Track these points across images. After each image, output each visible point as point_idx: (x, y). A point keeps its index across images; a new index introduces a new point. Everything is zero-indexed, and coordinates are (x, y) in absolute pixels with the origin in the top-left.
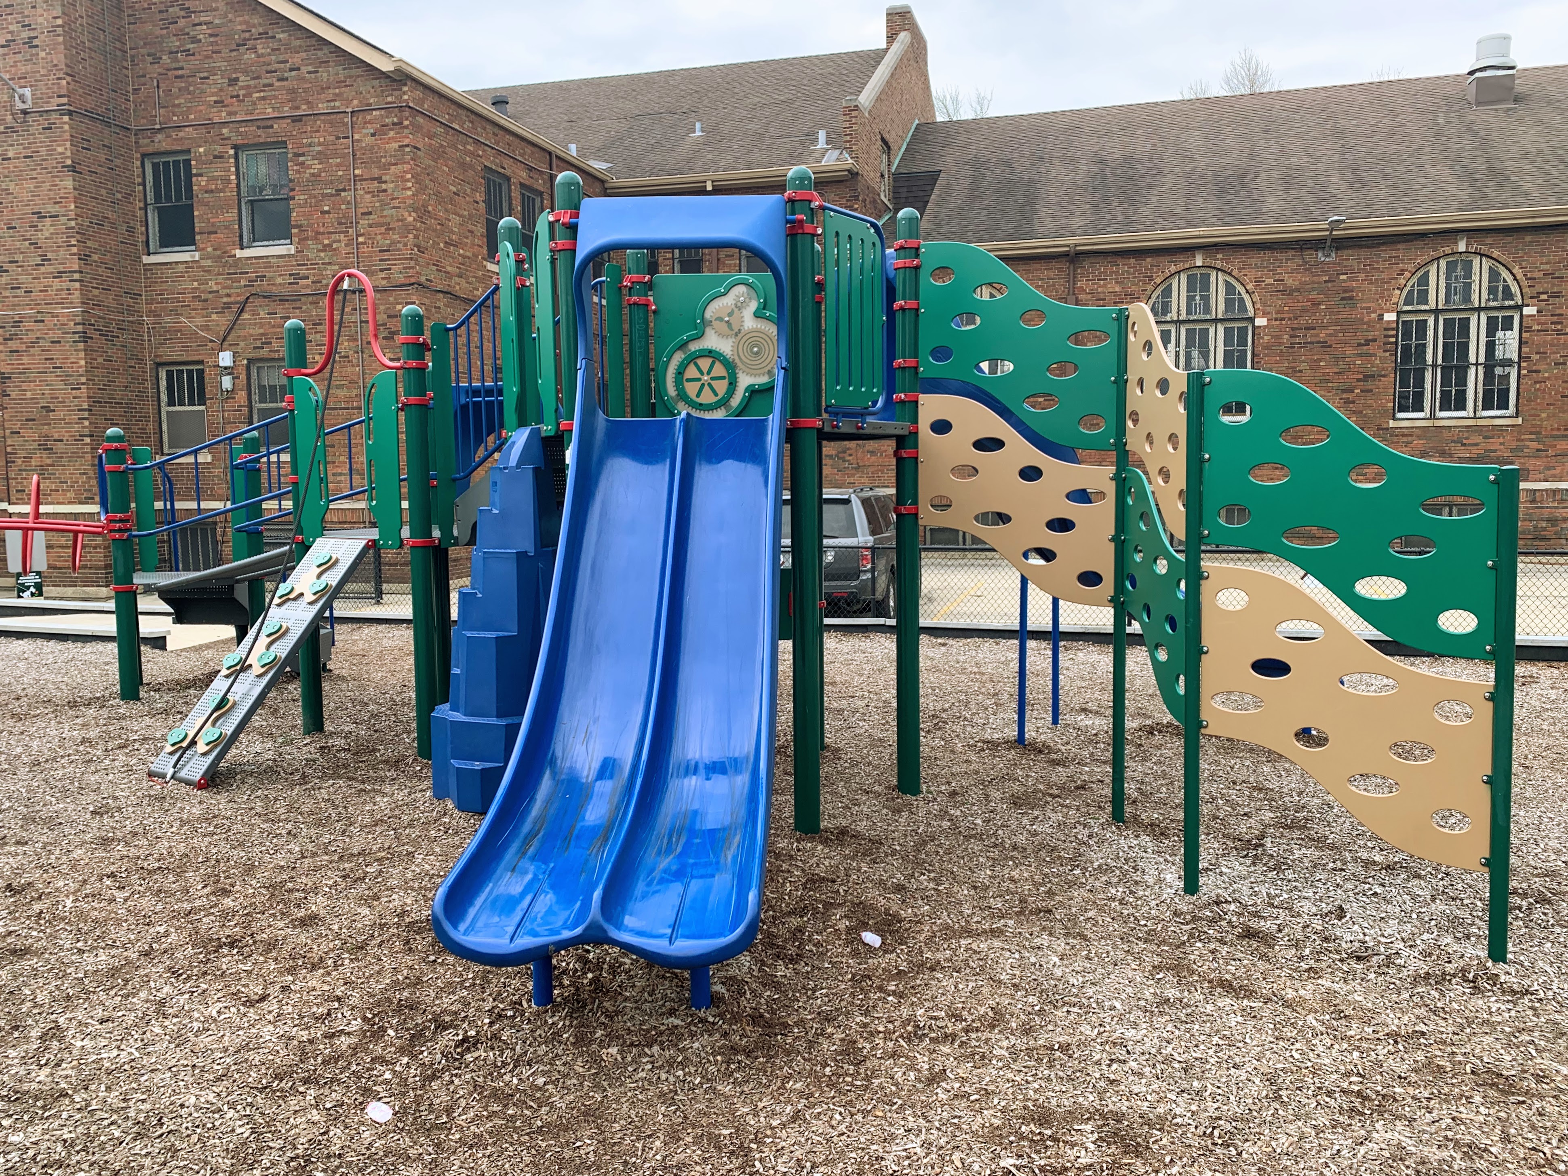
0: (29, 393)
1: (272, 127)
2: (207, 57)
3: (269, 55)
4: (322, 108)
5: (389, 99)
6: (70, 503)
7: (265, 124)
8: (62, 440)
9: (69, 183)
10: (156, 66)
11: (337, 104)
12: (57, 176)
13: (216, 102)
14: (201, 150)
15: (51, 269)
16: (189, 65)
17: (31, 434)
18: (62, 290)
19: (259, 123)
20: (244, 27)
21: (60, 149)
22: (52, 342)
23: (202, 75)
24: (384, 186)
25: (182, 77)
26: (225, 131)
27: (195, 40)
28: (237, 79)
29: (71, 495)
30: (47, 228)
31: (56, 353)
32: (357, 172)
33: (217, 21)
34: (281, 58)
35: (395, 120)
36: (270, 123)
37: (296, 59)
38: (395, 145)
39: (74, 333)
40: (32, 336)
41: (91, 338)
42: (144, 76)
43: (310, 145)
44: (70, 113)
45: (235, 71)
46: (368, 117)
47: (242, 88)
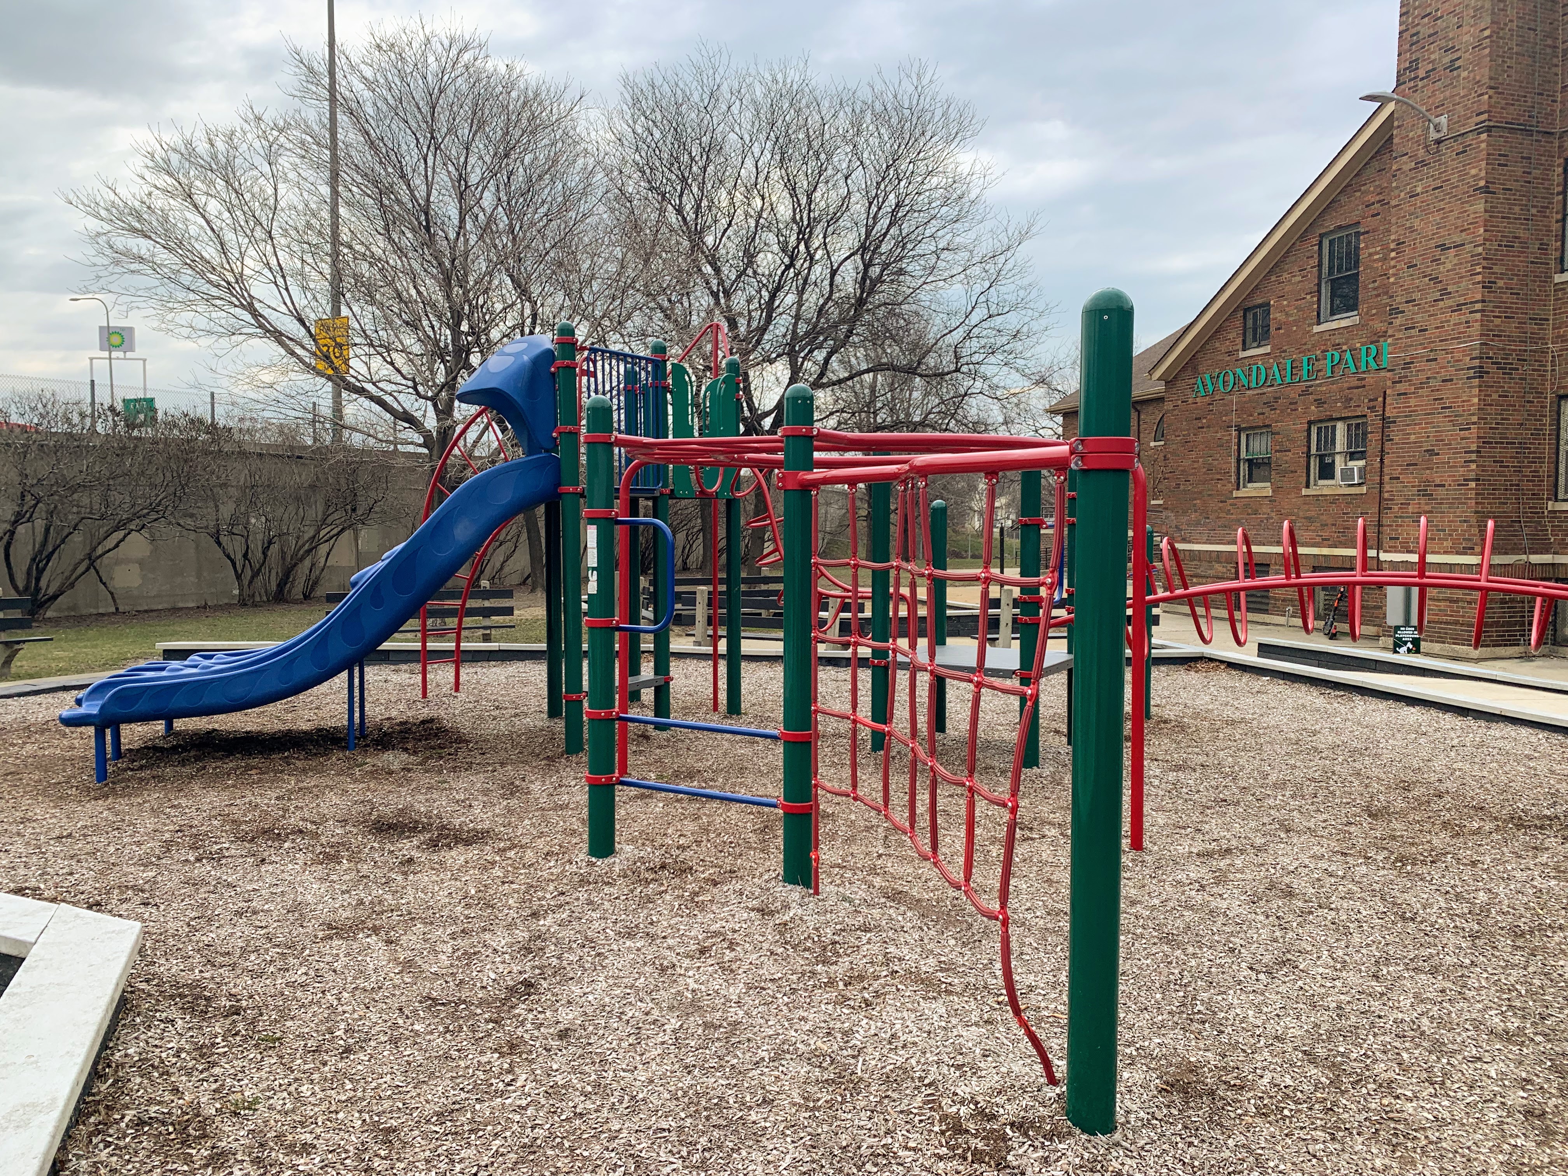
0: (1413, 436)
6: (1446, 553)
8: (1444, 486)
9: (1480, 206)
12: (1467, 202)
15: (1449, 303)
17: (1411, 479)
18: (1460, 324)
21: (1473, 172)
22: (1443, 381)
29: (1448, 544)
30: (1450, 259)
31: (1446, 393)
39: (1468, 369)
40: (1422, 377)
41: (1488, 373)
44: (1489, 129)
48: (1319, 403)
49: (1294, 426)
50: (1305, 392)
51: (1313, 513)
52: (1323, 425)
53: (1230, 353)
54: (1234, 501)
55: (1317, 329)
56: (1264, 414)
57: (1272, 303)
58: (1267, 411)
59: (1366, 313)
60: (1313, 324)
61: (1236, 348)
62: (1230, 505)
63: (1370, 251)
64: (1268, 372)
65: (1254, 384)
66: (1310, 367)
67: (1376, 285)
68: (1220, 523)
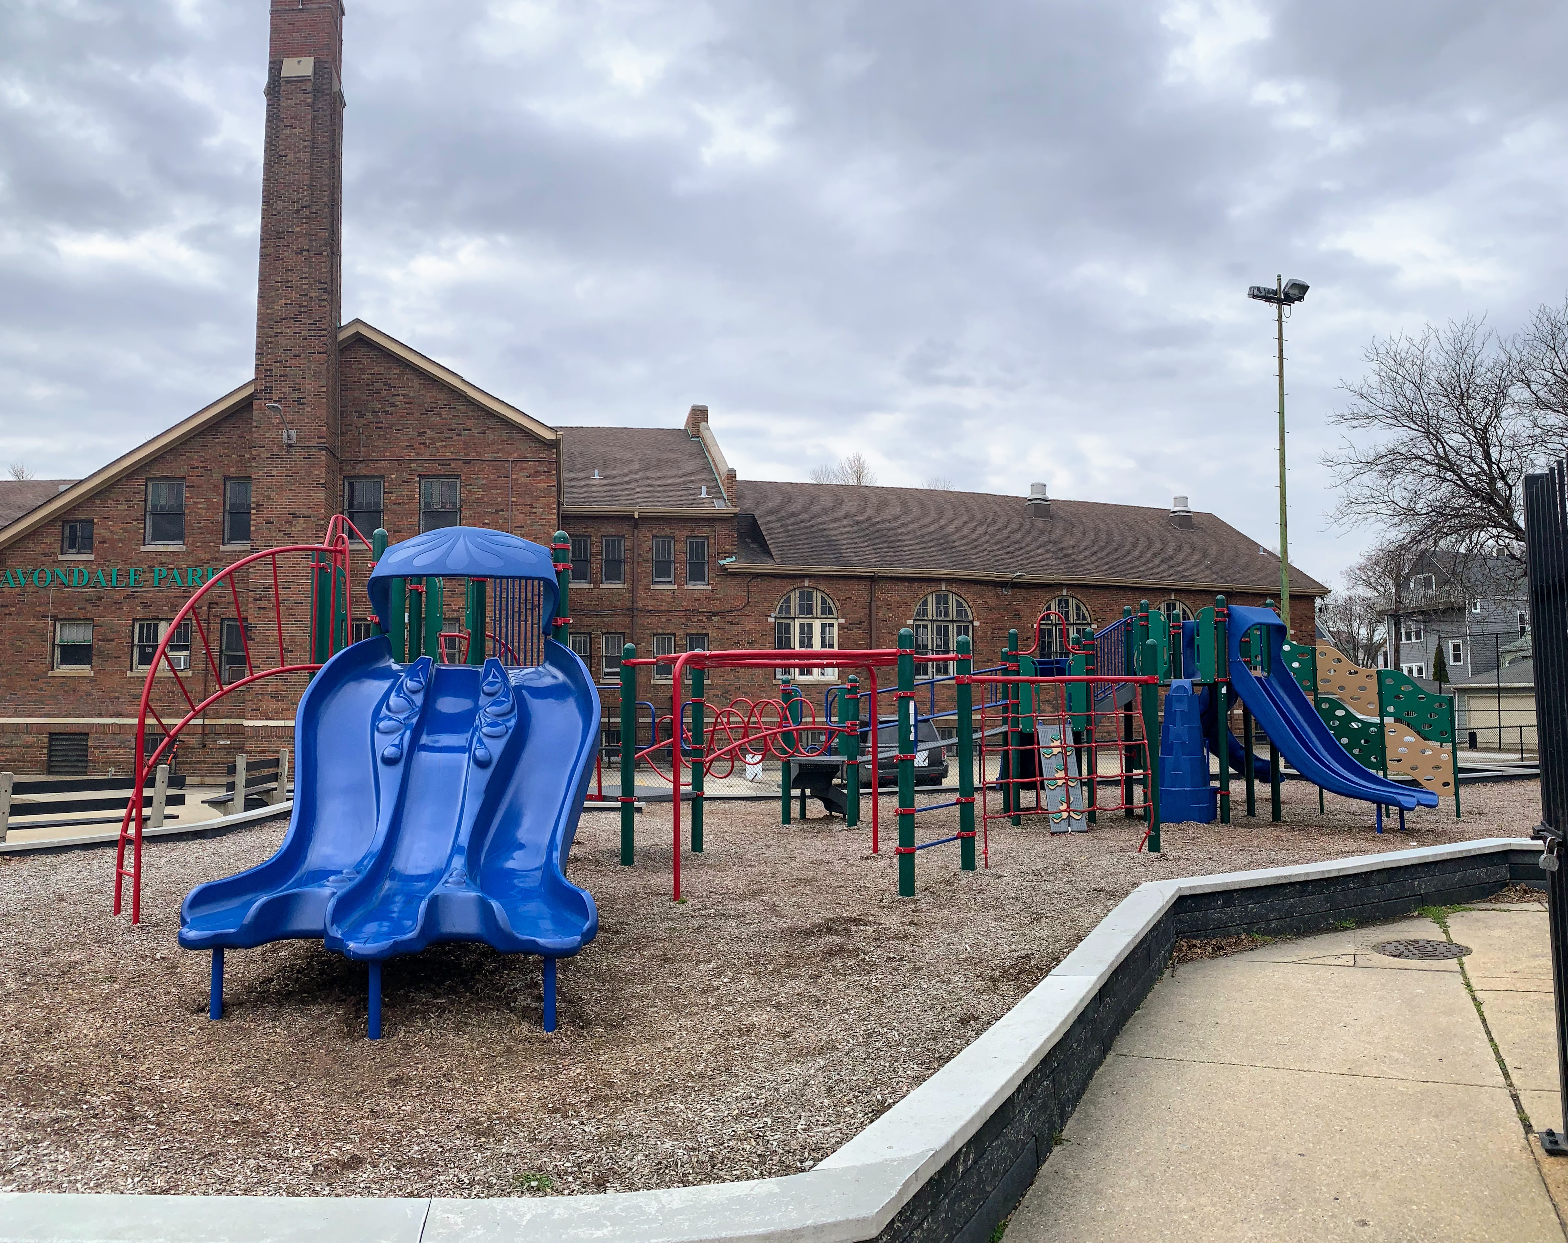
1: (450, 465)
2: (401, 417)
3: (451, 419)
4: (487, 456)
5: (541, 455)
7: (445, 463)
10: (361, 419)
11: (499, 455)
13: (407, 446)
14: (393, 476)
16: (386, 421)
19: (440, 462)
20: (433, 400)
23: (397, 428)
24: (534, 510)
25: (381, 428)
26: (412, 465)
27: (393, 405)
28: (425, 432)
30: (299, 525)
32: (513, 499)
33: (411, 394)
34: (460, 421)
35: (546, 469)
36: (448, 462)
37: (469, 424)
38: (545, 485)
42: (351, 425)
43: (476, 479)
44: (328, 449)
45: (424, 427)
46: (525, 465)
47: (429, 438)
48: (146, 605)
49: (119, 621)
50: (131, 596)
52: (145, 623)
53: (45, 555)
54: (49, 680)
55: (143, 548)
56: (85, 608)
57: (95, 521)
58: (89, 607)
59: (192, 544)
60: (140, 545)
61: (53, 551)
62: (44, 683)
63: (195, 500)
64: (91, 575)
65: (75, 583)
66: (137, 577)
67: (200, 525)
68: (30, 699)
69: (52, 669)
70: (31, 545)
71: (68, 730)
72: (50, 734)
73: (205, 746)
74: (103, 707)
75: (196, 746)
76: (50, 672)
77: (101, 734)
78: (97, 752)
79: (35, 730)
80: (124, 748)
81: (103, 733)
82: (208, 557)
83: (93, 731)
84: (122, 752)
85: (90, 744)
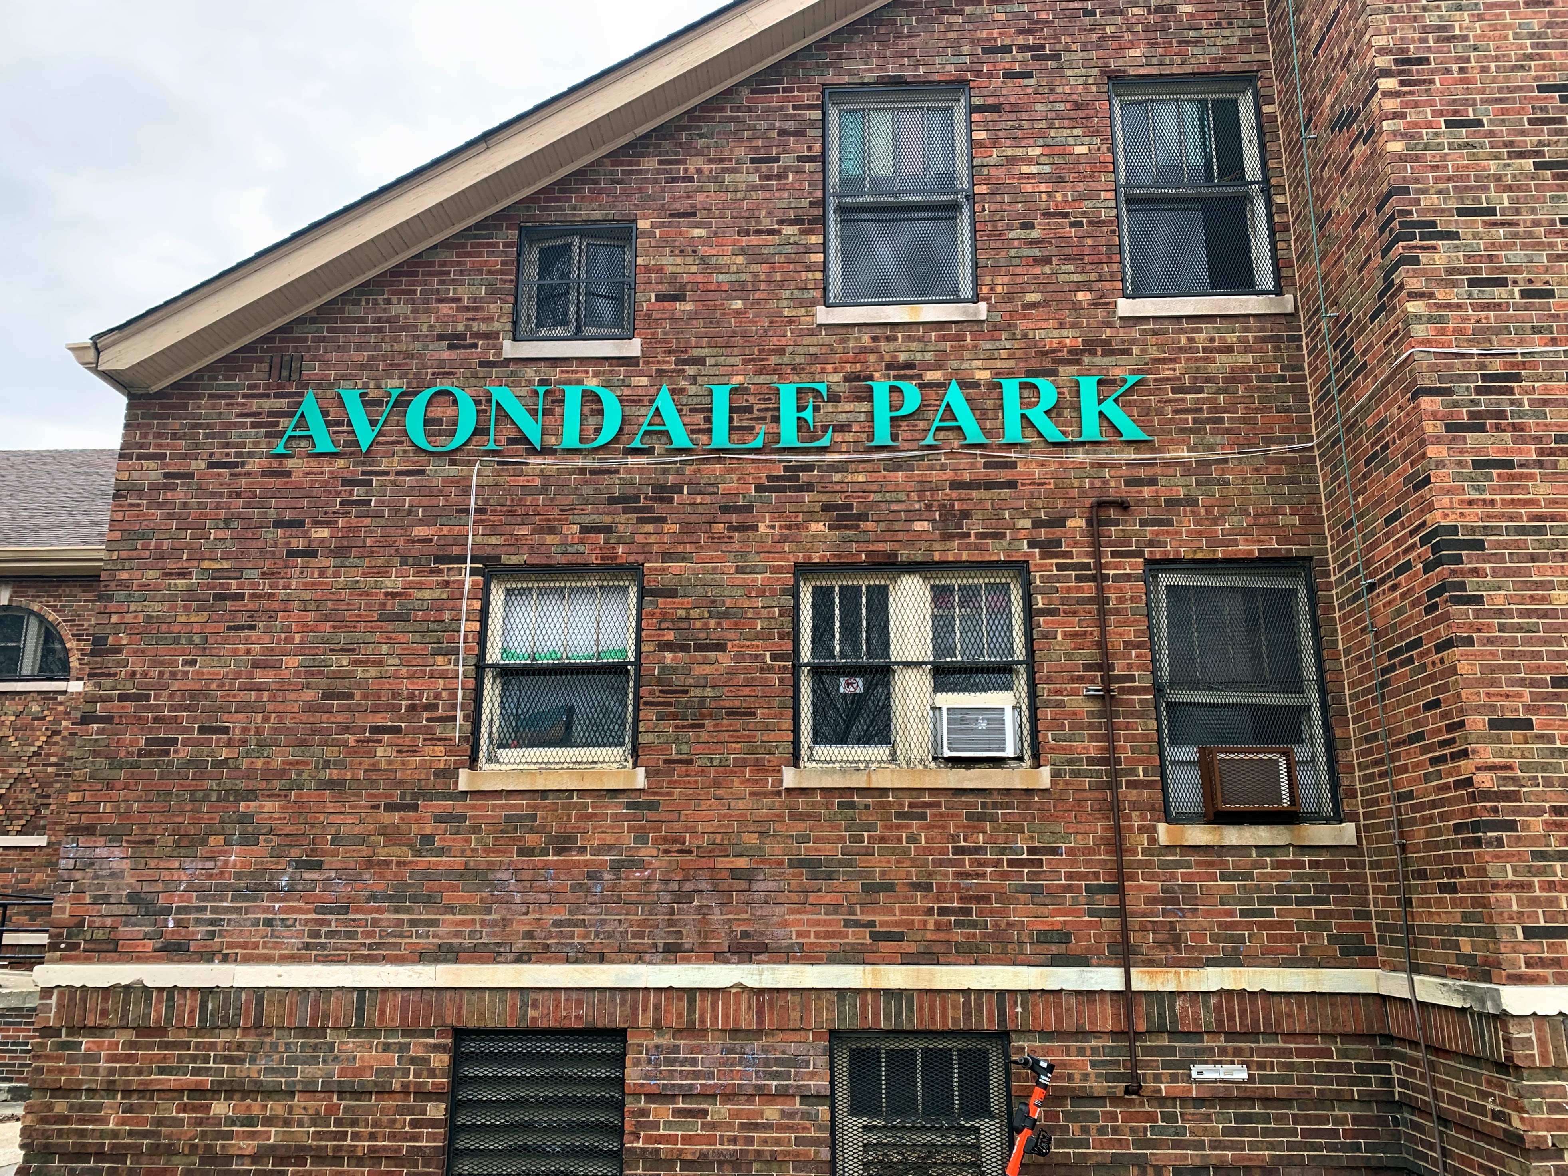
48: (842, 517)
49: (741, 575)
50: (787, 481)
51: (827, 849)
52: (840, 583)
53: (455, 341)
54: (458, 807)
55: (824, 315)
56: (607, 530)
57: (643, 225)
58: (625, 524)
59: (1009, 298)
60: (813, 303)
61: (484, 328)
62: (439, 819)
63: (1009, 152)
64: (633, 410)
65: (570, 437)
66: (808, 414)
67: (1035, 234)
68: (379, 886)
69: (473, 762)
70: (400, 309)
71: (537, 1016)
72: (460, 1034)
73: (1134, 1088)
74: (688, 916)
75: (1099, 1087)
76: (463, 773)
77: (677, 1033)
78: (662, 1112)
79: (394, 1017)
80: (783, 1094)
81: (691, 1031)
82: (1072, 339)
83: (646, 1020)
84: (772, 1113)
85: (633, 1076)
